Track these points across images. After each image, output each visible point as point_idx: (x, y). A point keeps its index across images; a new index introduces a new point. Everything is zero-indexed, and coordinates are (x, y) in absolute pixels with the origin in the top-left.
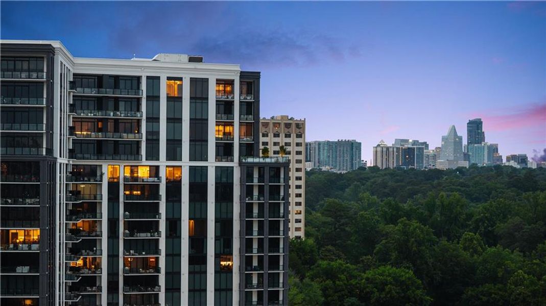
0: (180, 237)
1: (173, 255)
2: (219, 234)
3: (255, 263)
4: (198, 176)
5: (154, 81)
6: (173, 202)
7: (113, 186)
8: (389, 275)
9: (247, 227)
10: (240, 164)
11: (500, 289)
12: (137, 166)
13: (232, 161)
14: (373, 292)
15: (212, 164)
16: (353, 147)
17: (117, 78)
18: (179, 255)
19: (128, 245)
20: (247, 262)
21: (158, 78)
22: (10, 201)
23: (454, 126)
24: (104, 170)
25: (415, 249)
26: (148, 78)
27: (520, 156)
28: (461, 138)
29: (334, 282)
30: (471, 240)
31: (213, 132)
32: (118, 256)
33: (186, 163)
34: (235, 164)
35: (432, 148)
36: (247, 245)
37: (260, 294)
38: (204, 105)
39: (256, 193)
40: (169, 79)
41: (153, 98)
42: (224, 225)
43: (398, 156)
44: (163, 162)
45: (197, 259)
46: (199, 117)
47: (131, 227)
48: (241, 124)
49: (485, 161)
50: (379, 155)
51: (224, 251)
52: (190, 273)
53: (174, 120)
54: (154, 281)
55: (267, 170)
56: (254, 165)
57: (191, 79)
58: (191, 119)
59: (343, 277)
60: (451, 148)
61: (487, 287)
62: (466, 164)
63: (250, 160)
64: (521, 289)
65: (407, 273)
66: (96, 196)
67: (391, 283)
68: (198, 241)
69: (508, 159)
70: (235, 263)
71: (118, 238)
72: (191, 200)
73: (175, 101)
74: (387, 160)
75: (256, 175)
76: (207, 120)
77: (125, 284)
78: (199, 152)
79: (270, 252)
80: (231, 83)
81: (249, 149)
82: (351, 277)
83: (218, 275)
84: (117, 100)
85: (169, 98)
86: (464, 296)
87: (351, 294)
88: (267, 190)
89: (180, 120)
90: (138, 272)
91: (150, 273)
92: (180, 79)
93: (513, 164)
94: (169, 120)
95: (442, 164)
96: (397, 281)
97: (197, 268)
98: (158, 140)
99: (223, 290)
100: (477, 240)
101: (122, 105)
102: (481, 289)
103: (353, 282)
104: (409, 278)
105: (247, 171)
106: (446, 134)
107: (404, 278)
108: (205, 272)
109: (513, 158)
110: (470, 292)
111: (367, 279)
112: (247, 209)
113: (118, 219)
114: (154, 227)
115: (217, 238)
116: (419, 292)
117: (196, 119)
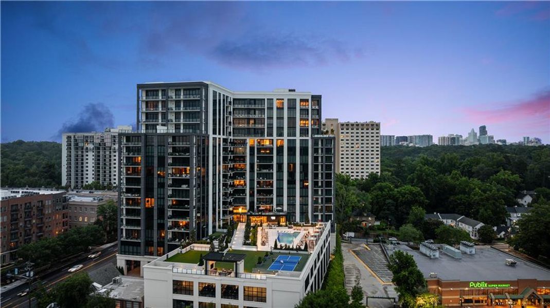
0: (283, 172)
1: (280, 180)
2: (301, 170)
3: (320, 184)
4: (292, 144)
5: (270, 100)
6: (280, 155)
7: (252, 149)
8: (408, 190)
9: (316, 168)
10: (312, 138)
11: (466, 197)
12: (263, 140)
13: (308, 136)
14: (399, 198)
15: (298, 138)
16: (429, 137)
17: (255, 100)
18: (283, 180)
19: (259, 175)
20: (315, 184)
21: (272, 99)
22: (177, 154)
23: (473, 129)
24: (248, 141)
25: (425, 178)
26: (268, 99)
27: (502, 140)
28: (476, 133)
29: (382, 193)
30: (456, 174)
31: (299, 124)
32: (254, 180)
33: (286, 138)
34: (309, 138)
35: (464, 138)
36: (316, 176)
37: (322, 199)
38: (294, 111)
39: (320, 151)
40: (277, 99)
41: (270, 108)
42: (304, 166)
43: (448, 141)
44: (275, 137)
45: (292, 182)
46: (292, 116)
47: (260, 167)
48: (312, 119)
49: (487, 142)
50: (441, 140)
51: (304, 179)
52: (288, 188)
53: (280, 118)
54: (271, 192)
55: (324, 141)
56: (318, 138)
57: (288, 100)
58: (288, 118)
59: (386, 190)
60: (472, 137)
61: (460, 196)
62: (477, 143)
63: (316, 136)
64: (477, 197)
65: (416, 189)
66: (244, 153)
67: (408, 194)
68: (292, 174)
69: (497, 141)
70: (309, 184)
71: (254, 172)
72: (288, 155)
73: (280, 109)
74: (444, 142)
75: (320, 143)
76: (295, 118)
77: (257, 193)
78: (292, 132)
79: (326, 179)
80: (307, 101)
81: (317, 131)
82: (391, 190)
83: (301, 190)
84: (255, 110)
85: (278, 108)
86: (449, 200)
87: (390, 198)
88: (324, 150)
89: (283, 118)
90: (263, 187)
91: (269, 188)
92: (283, 99)
93: (500, 143)
94: (278, 118)
95: (467, 144)
96: (411, 193)
97: (292, 186)
98: (272, 127)
99: (304, 196)
100: (459, 174)
101: (257, 112)
102: (457, 197)
103: (391, 192)
104: (418, 192)
105: (315, 141)
106: (470, 132)
107: (414, 192)
108: (295, 188)
109: (500, 141)
110: (452, 198)
111: (398, 191)
112: (316, 159)
113: (254, 164)
114: (271, 167)
115: (301, 172)
116: (422, 198)
117: (290, 118)
